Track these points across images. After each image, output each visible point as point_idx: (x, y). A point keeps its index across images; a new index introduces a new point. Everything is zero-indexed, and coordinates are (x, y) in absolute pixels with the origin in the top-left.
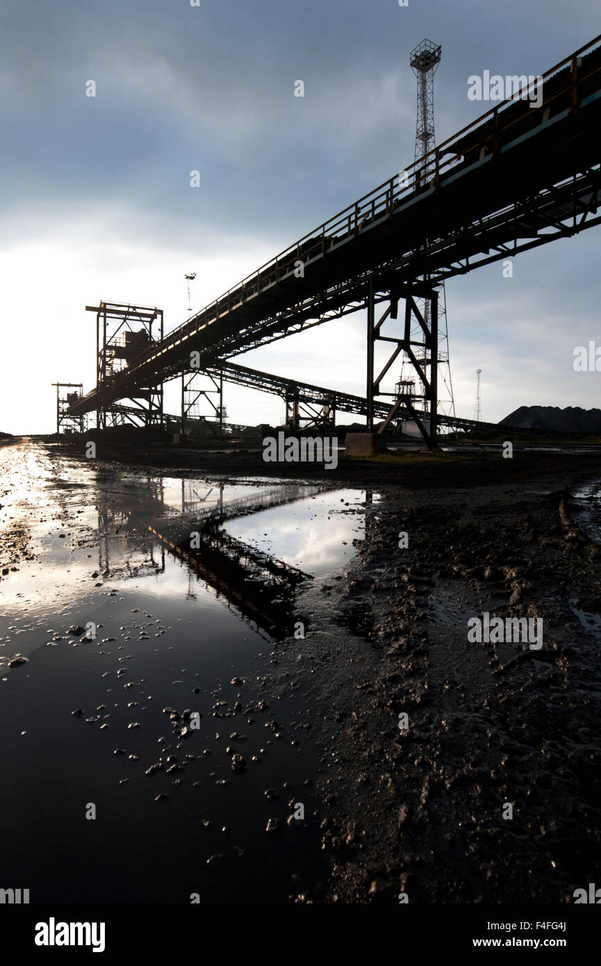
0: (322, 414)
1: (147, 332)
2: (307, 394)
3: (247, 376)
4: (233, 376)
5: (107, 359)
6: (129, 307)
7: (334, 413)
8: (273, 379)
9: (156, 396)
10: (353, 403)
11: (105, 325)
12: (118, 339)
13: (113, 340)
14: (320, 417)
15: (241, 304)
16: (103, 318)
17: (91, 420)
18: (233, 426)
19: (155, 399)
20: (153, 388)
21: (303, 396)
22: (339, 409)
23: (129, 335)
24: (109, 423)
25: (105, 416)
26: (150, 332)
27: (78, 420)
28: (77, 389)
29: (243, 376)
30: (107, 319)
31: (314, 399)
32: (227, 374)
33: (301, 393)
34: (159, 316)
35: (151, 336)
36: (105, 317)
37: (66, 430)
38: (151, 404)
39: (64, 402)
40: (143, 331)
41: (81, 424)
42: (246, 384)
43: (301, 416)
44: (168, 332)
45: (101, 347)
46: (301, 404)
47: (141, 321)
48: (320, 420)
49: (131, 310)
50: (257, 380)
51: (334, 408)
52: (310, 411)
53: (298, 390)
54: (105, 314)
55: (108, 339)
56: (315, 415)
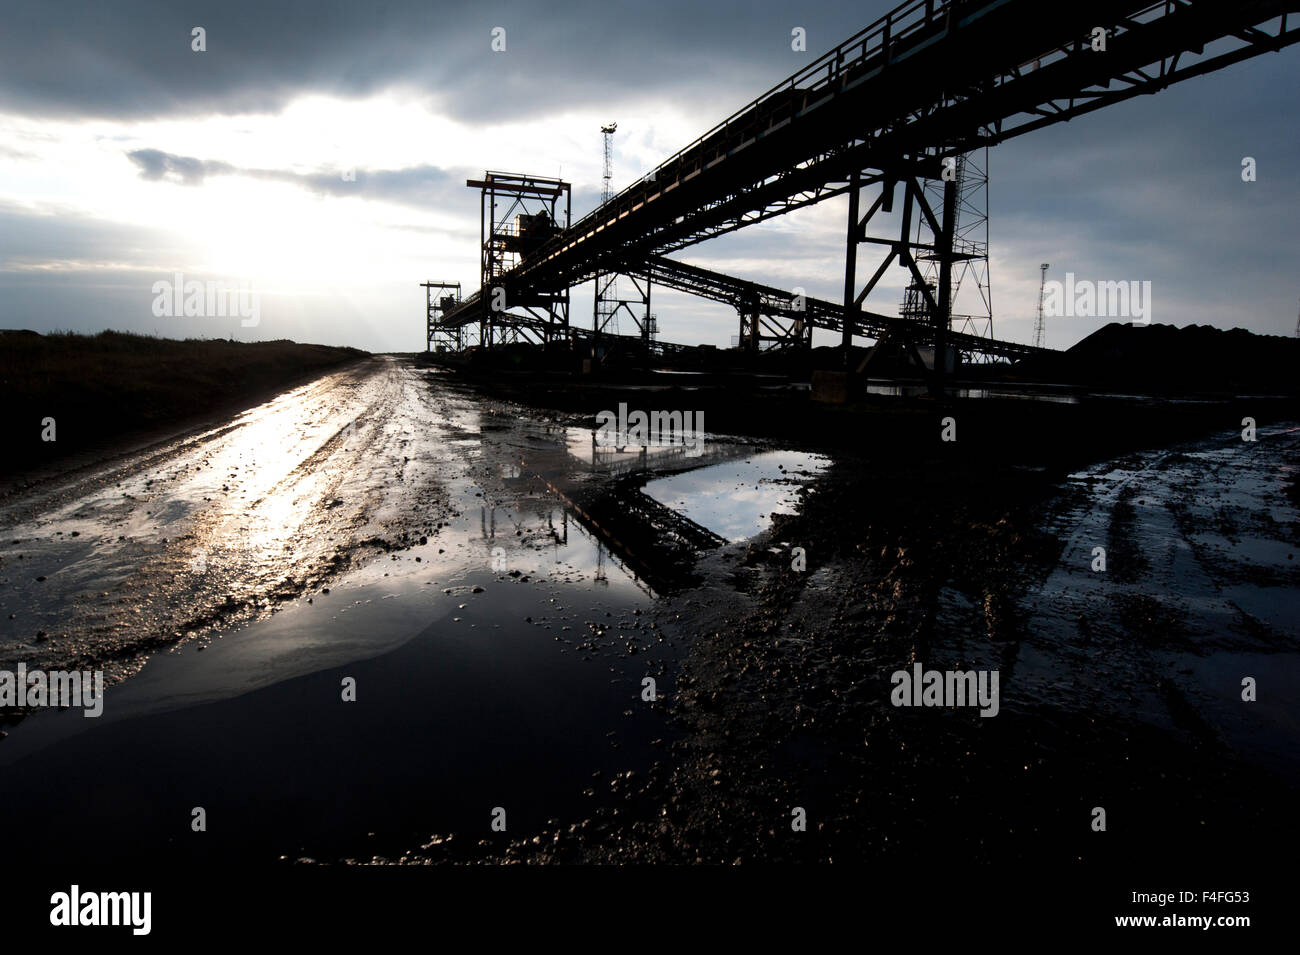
0: (792, 332)
1: (549, 216)
2: (771, 302)
3: (685, 277)
4: (666, 276)
5: (496, 253)
6: (524, 180)
7: (811, 330)
8: (724, 281)
9: (559, 305)
10: (839, 317)
11: (493, 206)
12: (510, 226)
13: (504, 227)
14: (789, 337)
15: (677, 184)
16: (490, 196)
17: (472, 334)
18: (665, 345)
19: (559, 309)
20: (556, 294)
21: (766, 306)
22: (818, 325)
23: (525, 220)
24: (497, 340)
25: (492, 330)
26: (553, 215)
27: (455, 334)
28: (453, 291)
29: (680, 276)
30: (495, 197)
31: (782, 311)
32: (658, 273)
33: (763, 300)
34: (565, 192)
35: (553, 221)
36: (493, 194)
37: (438, 348)
38: (553, 315)
39: (436, 308)
40: (544, 213)
41: (458, 339)
42: (683, 288)
43: (762, 334)
44: (577, 218)
45: (487, 236)
46: (763, 317)
47: (540, 198)
48: (789, 341)
49: (527, 184)
50: (700, 282)
51: (812, 324)
52: (774, 328)
53: (759, 297)
54: (492, 191)
55: (496, 226)
56: (782, 333)
